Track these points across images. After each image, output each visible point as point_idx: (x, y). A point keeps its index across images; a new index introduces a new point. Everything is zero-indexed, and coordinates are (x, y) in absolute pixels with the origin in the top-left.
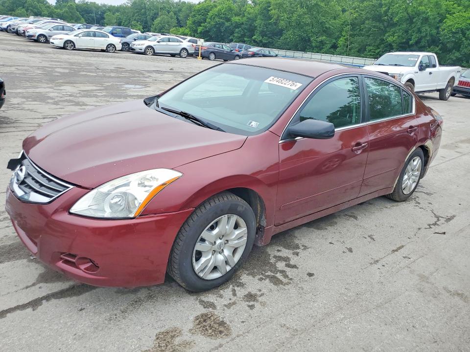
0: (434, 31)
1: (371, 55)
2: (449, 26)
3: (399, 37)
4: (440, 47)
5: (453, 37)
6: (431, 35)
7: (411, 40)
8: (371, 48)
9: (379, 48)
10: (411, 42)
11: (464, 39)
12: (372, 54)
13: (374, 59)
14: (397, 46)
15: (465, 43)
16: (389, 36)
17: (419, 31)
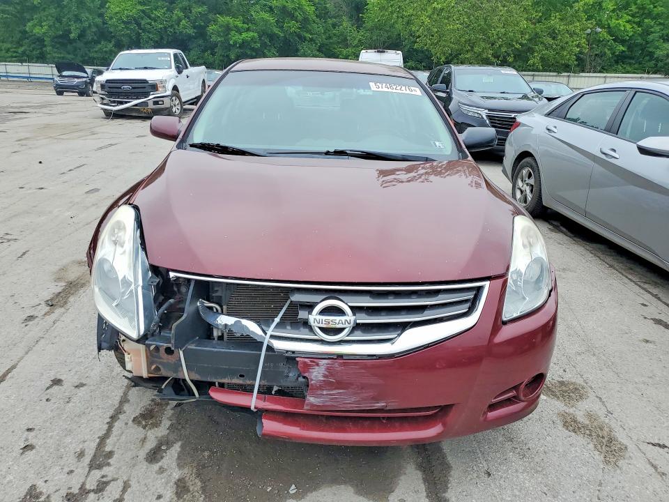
0: (98, 20)
1: (12, 57)
2: (117, 13)
3: (50, 27)
4: (113, 42)
5: (127, 28)
6: (97, 26)
7: (71, 33)
8: (9, 46)
9: (22, 46)
10: (72, 36)
11: (140, 31)
12: (14, 54)
13: (20, 64)
14: (52, 41)
15: (144, 37)
16: (34, 26)
17: (77, 19)
